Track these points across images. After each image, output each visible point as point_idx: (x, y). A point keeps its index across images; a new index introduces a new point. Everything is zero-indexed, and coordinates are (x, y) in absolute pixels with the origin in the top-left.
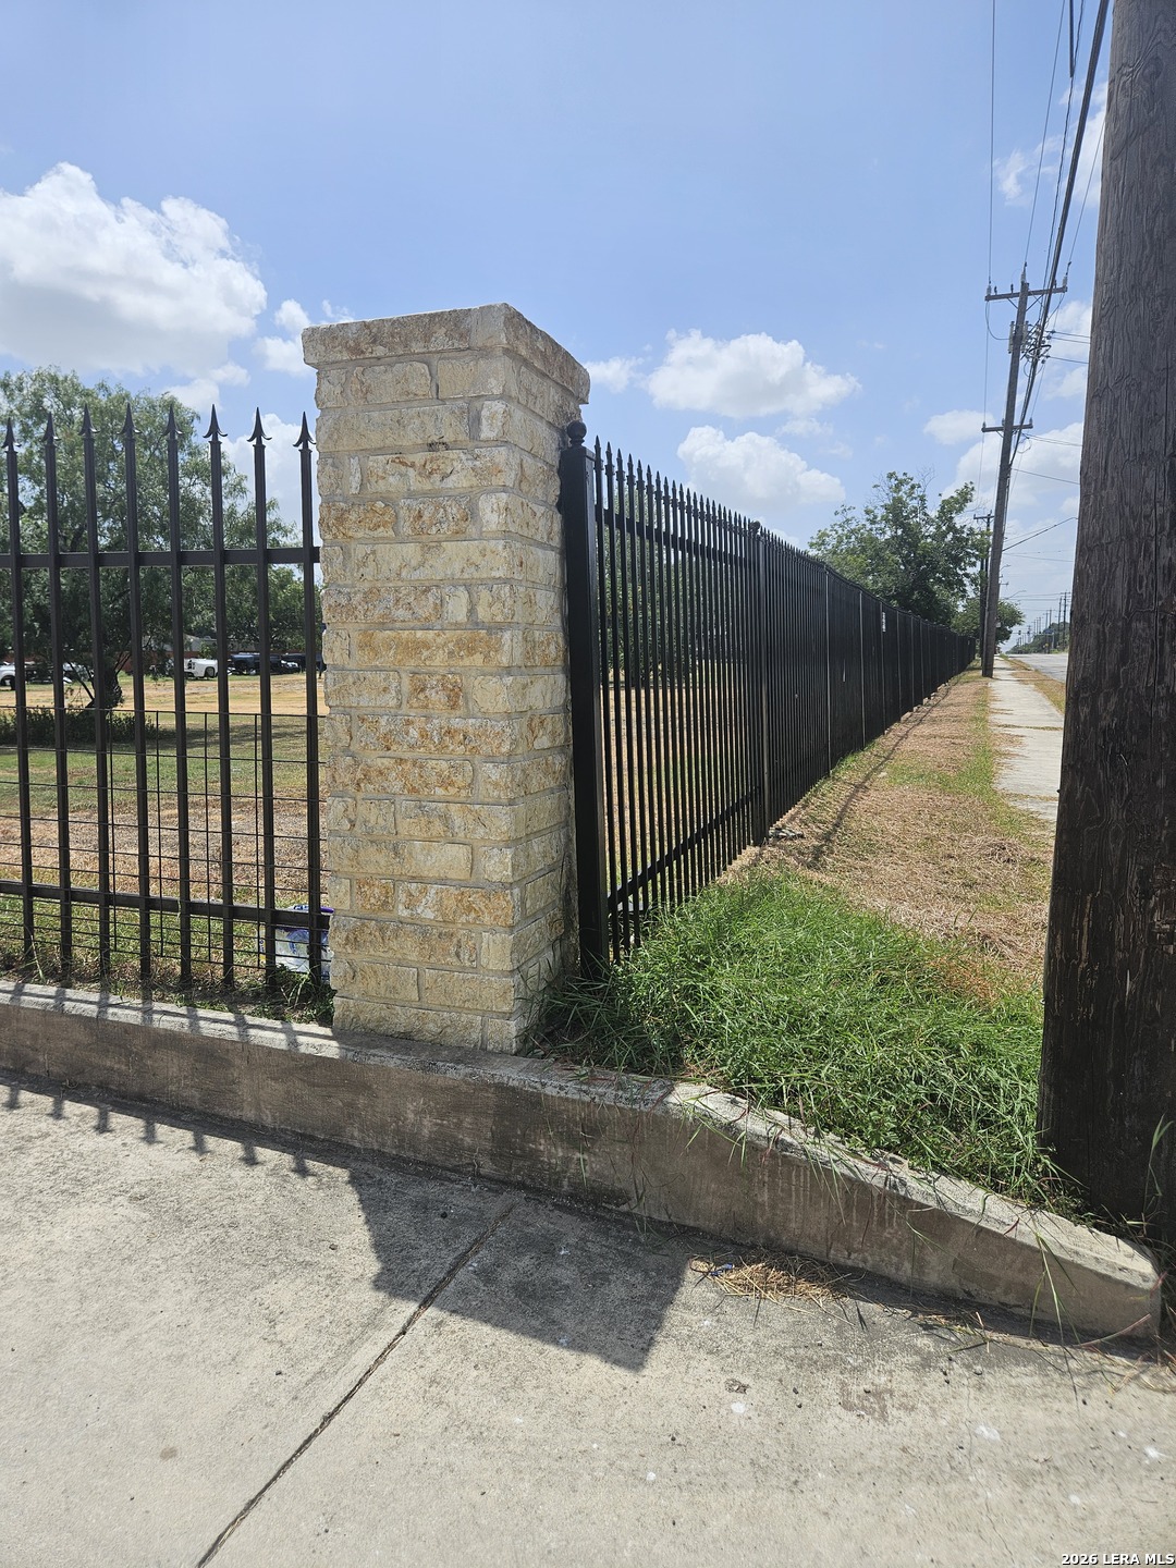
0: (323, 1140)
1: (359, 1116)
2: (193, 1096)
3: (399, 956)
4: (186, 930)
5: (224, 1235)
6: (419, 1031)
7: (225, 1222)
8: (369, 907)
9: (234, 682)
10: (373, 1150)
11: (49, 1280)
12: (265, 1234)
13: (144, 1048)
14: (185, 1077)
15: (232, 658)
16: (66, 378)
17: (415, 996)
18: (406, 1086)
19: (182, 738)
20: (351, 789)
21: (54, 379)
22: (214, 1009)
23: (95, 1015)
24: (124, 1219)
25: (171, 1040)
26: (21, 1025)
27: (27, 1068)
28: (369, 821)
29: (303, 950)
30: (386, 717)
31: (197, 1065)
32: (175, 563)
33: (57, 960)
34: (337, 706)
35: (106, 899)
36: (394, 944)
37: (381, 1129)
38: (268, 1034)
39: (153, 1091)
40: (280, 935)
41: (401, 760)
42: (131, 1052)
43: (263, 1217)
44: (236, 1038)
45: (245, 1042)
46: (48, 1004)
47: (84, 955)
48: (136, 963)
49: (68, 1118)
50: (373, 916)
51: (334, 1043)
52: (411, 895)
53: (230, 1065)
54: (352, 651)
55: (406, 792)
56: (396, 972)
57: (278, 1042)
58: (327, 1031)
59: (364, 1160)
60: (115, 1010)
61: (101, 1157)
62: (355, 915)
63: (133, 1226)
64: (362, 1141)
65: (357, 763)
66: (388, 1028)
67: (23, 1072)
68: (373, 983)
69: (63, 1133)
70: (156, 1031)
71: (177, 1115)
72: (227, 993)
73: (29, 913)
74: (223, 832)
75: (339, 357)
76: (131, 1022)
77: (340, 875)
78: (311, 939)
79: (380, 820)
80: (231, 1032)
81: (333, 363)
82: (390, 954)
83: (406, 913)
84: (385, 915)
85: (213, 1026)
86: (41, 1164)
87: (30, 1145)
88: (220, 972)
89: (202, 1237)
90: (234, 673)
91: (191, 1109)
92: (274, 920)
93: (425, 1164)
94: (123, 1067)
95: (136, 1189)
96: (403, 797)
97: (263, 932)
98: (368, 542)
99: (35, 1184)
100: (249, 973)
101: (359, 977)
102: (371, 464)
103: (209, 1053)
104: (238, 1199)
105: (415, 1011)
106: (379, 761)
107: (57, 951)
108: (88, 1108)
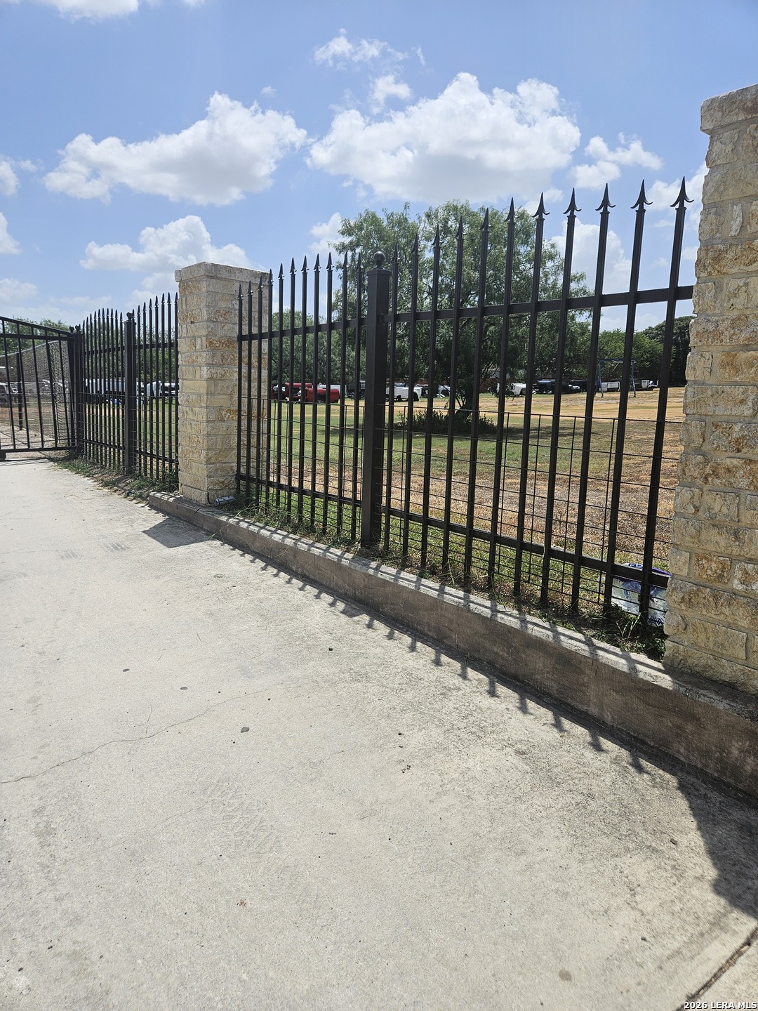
0: (653, 747)
1: (686, 738)
2: (553, 687)
3: (730, 620)
4: (546, 568)
5: (585, 802)
6: (743, 684)
7: (585, 792)
8: (705, 576)
9: (537, 399)
10: (696, 767)
11: (469, 797)
12: (616, 811)
13: (520, 645)
14: (548, 672)
15: (538, 383)
16: (462, 207)
17: (742, 655)
18: (733, 727)
19: (526, 433)
20: (699, 482)
21: (455, 208)
22: (565, 627)
23: (489, 616)
24: (513, 767)
25: (538, 644)
26: (443, 612)
27: (445, 640)
28: (713, 509)
29: (635, 597)
30: (740, 425)
31: (557, 666)
32: (564, 307)
33: (461, 574)
34: (694, 414)
35: (495, 539)
36: (727, 611)
37: (706, 754)
38: (612, 657)
39: (524, 675)
40: (616, 583)
41: (751, 461)
42: (511, 646)
43: (612, 797)
44: (587, 654)
45: (595, 659)
46: (460, 603)
47: (479, 574)
48: (511, 584)
49: (470, 681)
50: (708, 584)
51: (667, 677)
52: (747, 573)
53: (581, 672)
54: (714, 369)
55: (752, 488)
56: (726, 633)
57: (620, 665)
58: (659, 665)
59: (690, 774)
60: (503, 616)
61: (494, 714)
62: (691, 581)
63: (520, 773)
64: (687, 757)
65: (707, 461)
66: (713, 675)
67: (443, 643)
68: (703, 636)
69: (469, 690)
70: (530, 636)
71: (542, 697)
72: (573, 617)
73: (446, 540)
74: (548, 498)
75: (735, 118)
76: (513, 626)
77: (681, 548)
78: (642, 590)
79: (724, 510)
80: (584, 649)
81: (728, 125)
82: (722, 617)
83: (740, 587)
84: (720, 586)
85: (570, 641)
86: (457, 708)
87: (450, 693)
88: (567, 601)
89: (568, 798)
90: (538, 393)
91: (550, 695)
92: (612, 571)
93: (745, 793)
94: (505, 655)
95: (519, 746)
96: (748, 492)
97: (604, 578)
98: (742, 276)
99: (455, 722)
100: (590, 604)
101: (690, 629)
102: (753, 208)
103: (567, 660)
104: (591, 775)
105: (742, 667)
106: (728, 461)
107: (461, 566)
108: (485, 677)
